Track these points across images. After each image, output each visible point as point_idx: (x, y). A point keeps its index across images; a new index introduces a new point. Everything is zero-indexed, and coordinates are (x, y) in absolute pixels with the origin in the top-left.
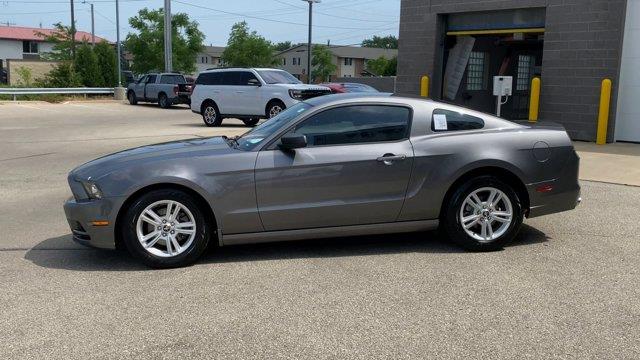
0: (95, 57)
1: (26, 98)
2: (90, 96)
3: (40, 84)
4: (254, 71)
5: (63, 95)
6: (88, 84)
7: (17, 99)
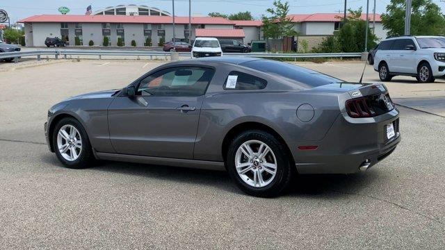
0: (353, 31)
1: (303, 60)
2: (345, 58)
3: (315, 51)
4: (413, 38)
5: (327, 58)
6: (345, 50)
7: (297, 61)
